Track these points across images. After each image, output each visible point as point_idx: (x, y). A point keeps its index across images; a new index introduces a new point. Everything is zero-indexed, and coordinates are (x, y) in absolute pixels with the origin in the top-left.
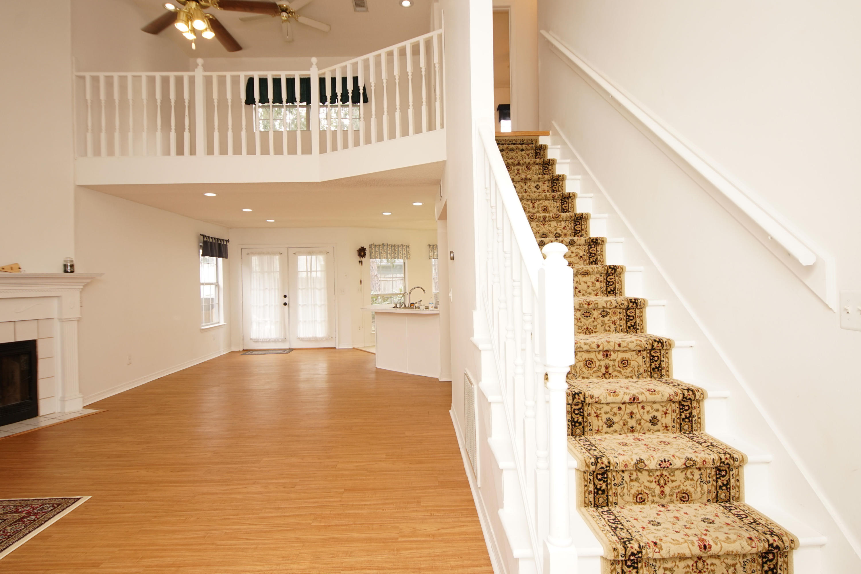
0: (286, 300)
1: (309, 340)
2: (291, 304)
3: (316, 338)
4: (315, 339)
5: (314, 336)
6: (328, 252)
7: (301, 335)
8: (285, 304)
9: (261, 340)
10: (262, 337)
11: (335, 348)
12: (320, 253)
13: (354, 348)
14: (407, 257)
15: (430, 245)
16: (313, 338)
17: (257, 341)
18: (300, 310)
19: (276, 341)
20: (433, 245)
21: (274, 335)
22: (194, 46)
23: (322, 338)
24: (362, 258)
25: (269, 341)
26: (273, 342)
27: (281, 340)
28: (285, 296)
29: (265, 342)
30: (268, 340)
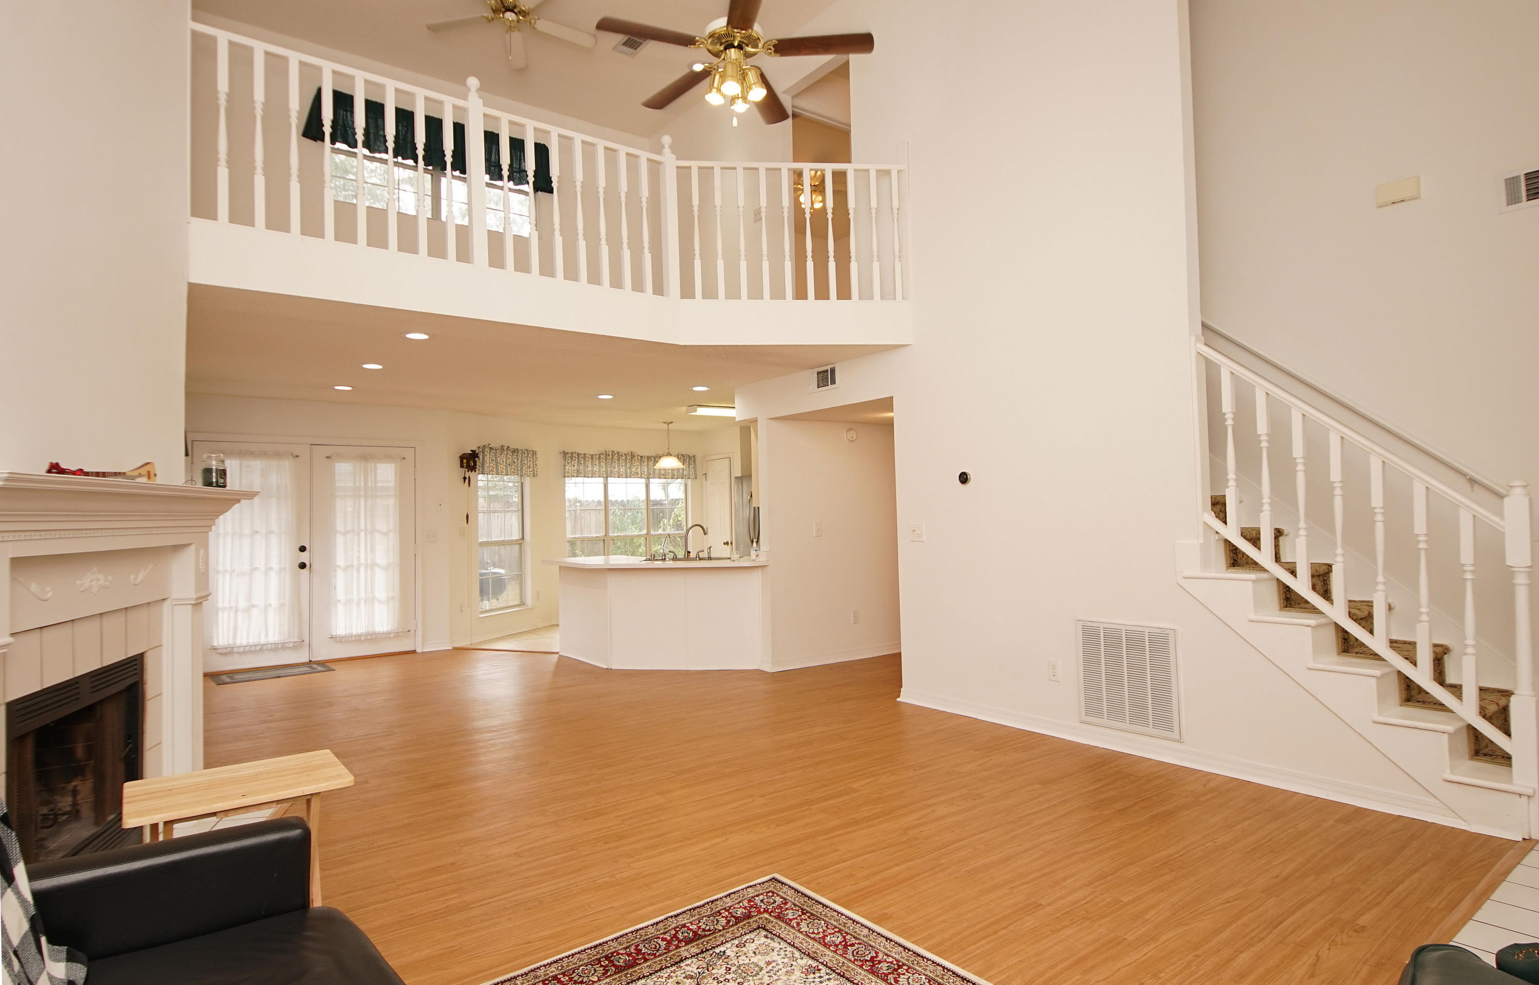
0: (304, 557)
1: (357, 639)
2: (315, 566)
3: (374, 634)
4: (373, 637)
5: (370, 630)
6: (404, 458)
7: (341, 629)
8: (303, 566)
9: (241, 650)
10: (244, 642)
11: (414, 652)
12: (388, 458)
13: (455, 649)
14: (534, 473)
15: (565, 454)
16: (367, 634)
17: (228, 652)
18: (340, 579)
19: (276, 648)
20: (572, 453)
21: (273, 636)
22: (735, 122)
23: (389, 633)
24: (472, 471)
25: (260, 649)
26: (269, 650)
27: (291, 646)
28: (303, 549)
29: (250, 651)
30: (258, 648)
